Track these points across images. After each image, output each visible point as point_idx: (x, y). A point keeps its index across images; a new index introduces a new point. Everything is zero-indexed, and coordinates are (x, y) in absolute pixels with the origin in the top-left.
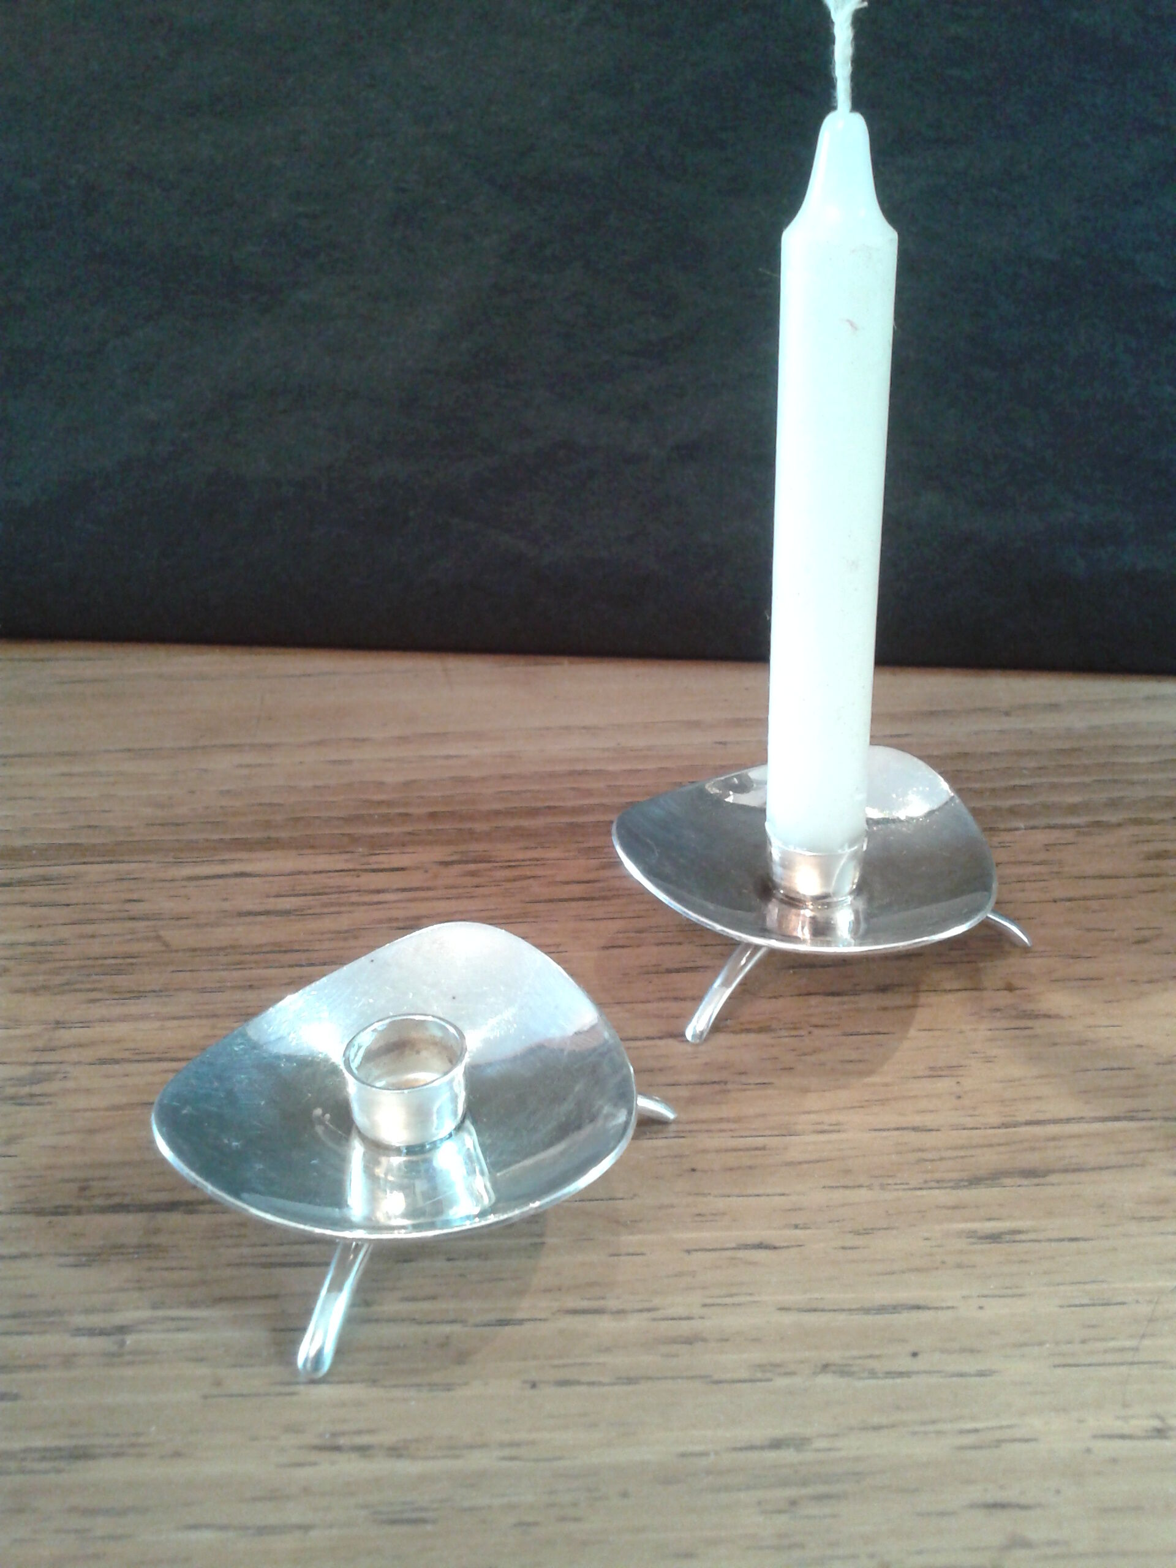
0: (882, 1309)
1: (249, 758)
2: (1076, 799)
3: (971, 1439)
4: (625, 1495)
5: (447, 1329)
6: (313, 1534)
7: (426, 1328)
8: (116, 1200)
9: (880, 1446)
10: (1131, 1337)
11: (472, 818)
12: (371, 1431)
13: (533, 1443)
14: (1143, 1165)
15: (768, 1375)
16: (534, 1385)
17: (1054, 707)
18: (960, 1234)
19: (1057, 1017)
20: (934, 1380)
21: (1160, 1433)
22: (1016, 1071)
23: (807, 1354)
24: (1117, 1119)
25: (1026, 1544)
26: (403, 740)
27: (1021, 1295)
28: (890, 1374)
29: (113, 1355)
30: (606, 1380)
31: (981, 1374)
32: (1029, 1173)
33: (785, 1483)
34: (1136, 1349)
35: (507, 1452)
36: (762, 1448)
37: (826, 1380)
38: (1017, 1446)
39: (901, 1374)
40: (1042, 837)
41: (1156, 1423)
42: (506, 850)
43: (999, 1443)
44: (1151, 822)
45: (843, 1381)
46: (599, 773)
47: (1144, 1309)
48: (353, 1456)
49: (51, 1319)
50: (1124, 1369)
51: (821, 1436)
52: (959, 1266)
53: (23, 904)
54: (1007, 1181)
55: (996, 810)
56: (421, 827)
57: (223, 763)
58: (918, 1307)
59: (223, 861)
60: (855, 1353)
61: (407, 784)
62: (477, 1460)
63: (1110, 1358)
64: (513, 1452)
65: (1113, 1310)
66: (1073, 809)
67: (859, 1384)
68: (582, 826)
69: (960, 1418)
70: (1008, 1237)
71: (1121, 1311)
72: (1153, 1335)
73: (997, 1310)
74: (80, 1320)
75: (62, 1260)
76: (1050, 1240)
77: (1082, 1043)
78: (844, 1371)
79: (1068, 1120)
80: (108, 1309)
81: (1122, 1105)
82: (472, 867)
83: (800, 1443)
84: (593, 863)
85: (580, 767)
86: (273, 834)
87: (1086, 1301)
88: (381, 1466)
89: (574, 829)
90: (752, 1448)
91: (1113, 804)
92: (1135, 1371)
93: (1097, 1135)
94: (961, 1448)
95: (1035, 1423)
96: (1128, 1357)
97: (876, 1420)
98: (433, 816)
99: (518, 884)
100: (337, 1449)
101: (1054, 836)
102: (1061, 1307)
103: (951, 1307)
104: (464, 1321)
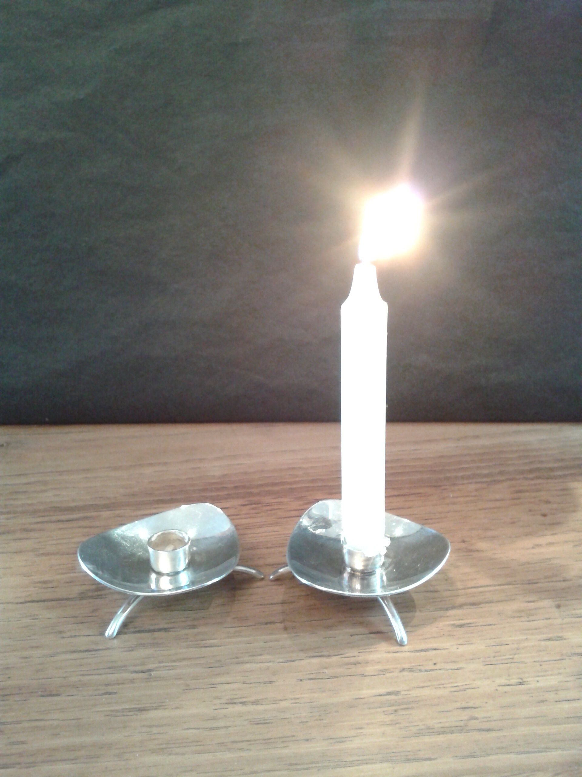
0: (422, 651)
2: (485, 471)
3: (455, 689)
4: (337, 712)
5: (268, 664)
6: (230, 729)
7: (260, 664)
8: (139, 629)
9: (425, 692)
10: (510, 655)
12: (245, 697)
13: (303, 698)
14: (514, 600)
15: (384, 673)
16: (301, 680)
17: (477, 437)
18: (449, 625)
20: (442, 671)
21: (521, 683)
23: (396, 666)
25: (476, 718)
26: (219, 459)
27: (471, 644)
28: (426, 671)
29: (148, 679)
30: (326, 677)
31: (459, 669)
33: (393, 705)
34: (513, 658)
35: (293, 701)
36: (384, 695)
37: (405, 673)
38: (472, 690)
39: (430, 670)
41: (519, 680)
44: (515, 479)
45: (410, 674)
46: (300, 468)
47: (514, 646)
48: (240, 705)
49: (123, 668)
50: (508, 665)
51: (404, 691)
52: (449, 636)
53: (79, 527)
54: (466, 607)
56: (232, 492)
58: (435, 649)
60: (414, 665)
61: (224, 476)
62: (283, 704)
63: (503, 662)
64: (297, 701)
65: (503, 647)
66: (485, 476)
67: (415, 674)
69: (452, 683)
70: (467, 625)
71: (507, 647)
72: (518, 654)
74: (133, 668)
75: (123, 650)
76: (481, 626)
77: (492, 559)
78: (410, 670)
79: (487, 586)
80: (143, 664)
81: (507, 580)
82: (254, 506)
83: (397, 693)
85: (292, 466)
87: (494, 644)
88: (251, 708)
90: (380, 695)
91: (500, 473)
92: (513, 665)
93: (497, 590)
94: (453, 692)
95: (478, 683)
96: (509, 661)
97: (422, 685)
100: (235, 703)
102: (486, 646)
103: (446, 649)
104: (273, 662)
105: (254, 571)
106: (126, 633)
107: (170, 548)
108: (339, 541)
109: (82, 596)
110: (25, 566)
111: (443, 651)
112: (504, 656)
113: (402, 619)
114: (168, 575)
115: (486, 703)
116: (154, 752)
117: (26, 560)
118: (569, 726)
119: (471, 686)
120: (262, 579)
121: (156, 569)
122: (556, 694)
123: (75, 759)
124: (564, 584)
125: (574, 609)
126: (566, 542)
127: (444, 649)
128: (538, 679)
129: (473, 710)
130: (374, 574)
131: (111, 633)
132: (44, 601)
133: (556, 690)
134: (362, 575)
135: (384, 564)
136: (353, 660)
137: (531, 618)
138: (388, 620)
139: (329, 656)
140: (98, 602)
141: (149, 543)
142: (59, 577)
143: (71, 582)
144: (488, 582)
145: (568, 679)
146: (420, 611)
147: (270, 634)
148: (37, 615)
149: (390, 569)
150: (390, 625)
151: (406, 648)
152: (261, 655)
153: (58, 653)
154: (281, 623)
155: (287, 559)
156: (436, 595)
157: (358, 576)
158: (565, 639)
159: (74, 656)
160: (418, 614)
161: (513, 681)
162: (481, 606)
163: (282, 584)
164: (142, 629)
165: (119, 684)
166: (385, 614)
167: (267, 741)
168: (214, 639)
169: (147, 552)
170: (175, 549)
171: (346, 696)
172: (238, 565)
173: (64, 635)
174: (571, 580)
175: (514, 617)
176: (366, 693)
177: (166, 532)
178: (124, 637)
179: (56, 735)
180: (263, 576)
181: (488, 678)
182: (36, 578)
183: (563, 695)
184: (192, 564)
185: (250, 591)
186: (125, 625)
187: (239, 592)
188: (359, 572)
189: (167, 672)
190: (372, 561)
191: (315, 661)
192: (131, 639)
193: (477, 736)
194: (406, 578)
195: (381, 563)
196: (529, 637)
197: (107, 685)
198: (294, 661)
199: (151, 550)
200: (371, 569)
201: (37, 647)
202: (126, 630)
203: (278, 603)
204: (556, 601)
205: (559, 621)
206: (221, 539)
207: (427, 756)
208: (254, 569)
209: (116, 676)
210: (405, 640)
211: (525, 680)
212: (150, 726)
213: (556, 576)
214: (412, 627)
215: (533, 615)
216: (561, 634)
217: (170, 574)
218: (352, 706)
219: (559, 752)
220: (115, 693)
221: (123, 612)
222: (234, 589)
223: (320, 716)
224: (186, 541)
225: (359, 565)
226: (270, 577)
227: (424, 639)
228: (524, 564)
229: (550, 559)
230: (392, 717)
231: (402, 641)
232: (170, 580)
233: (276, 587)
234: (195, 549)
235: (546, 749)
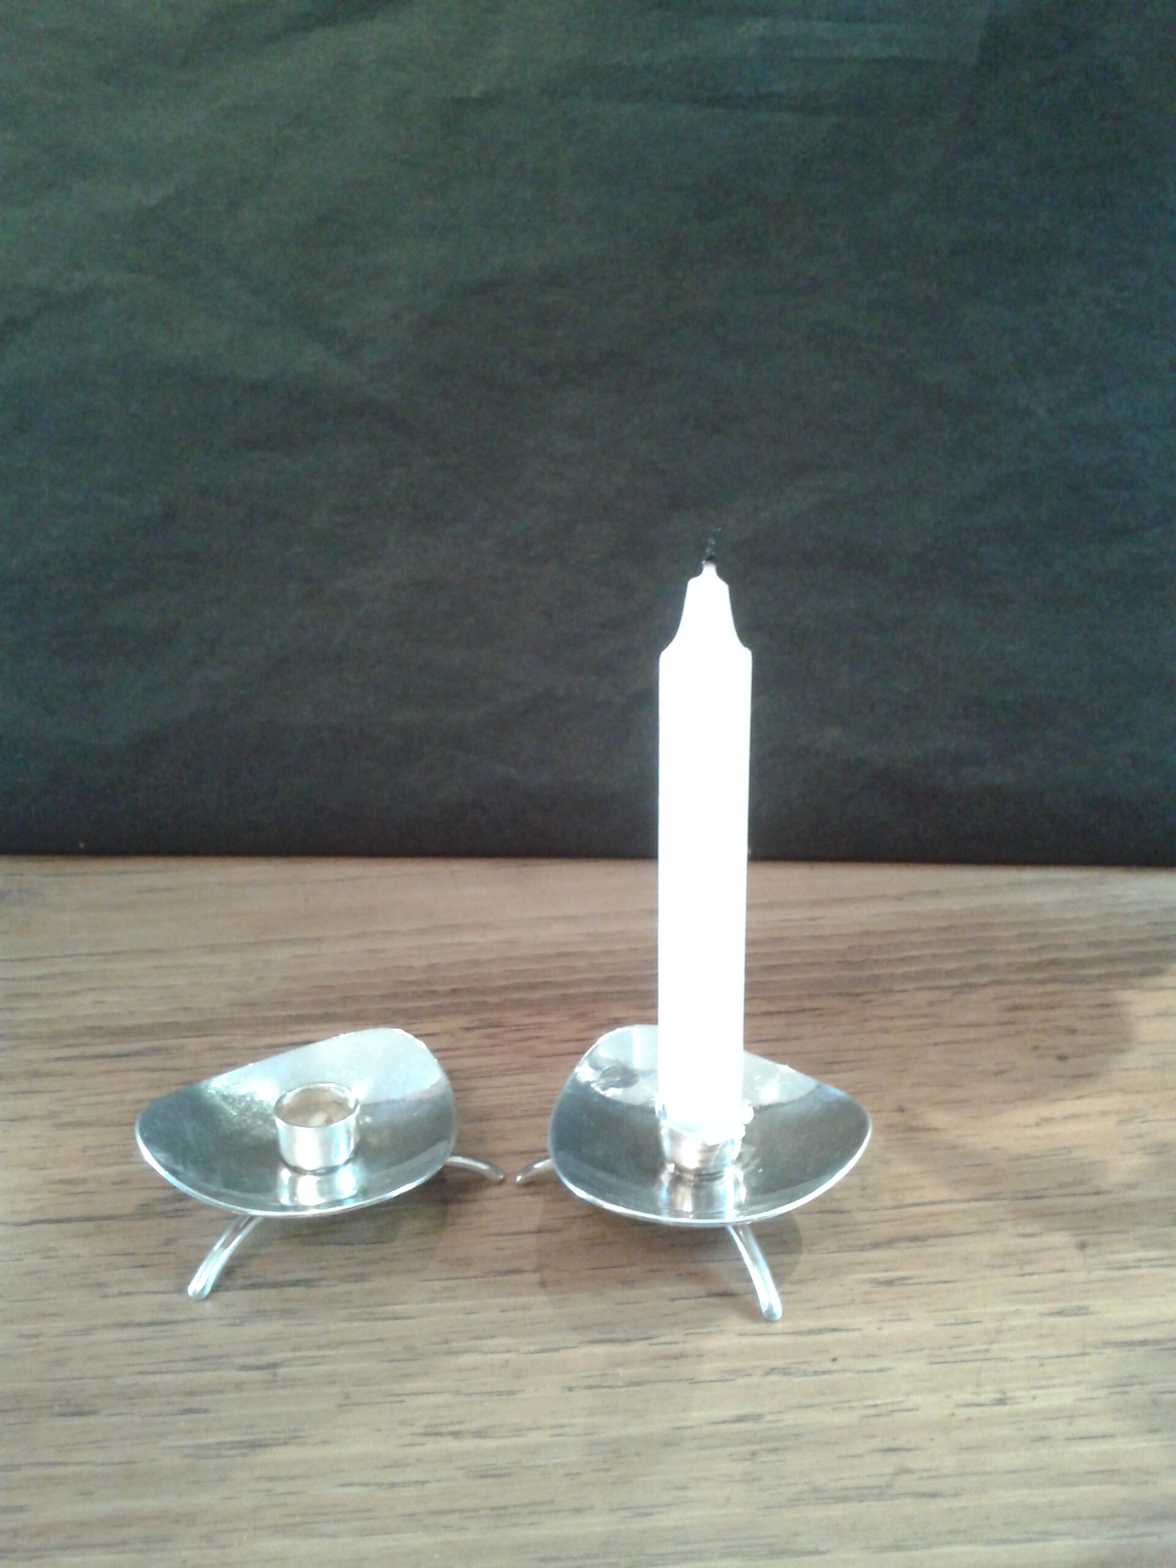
0: (811, 1332)
1: (300, 950)
2: (951, 965)
3: (872, 1411)
4: (638, 1454)
5: (506, 1356)
6: (428, 1486)
7: (490, 1356)
8: (253, 1281)
9: (812, 1417)
10: (984, 1343)
11: (483, 992)
12: (460, 1422)
13: (572, 1425)
14: (996, 1231)
15: (733, 1377)
16: (570, 1389)
17: (936, 893)
18: (864, 1282)
19: (936, 1129)
20: (849, 1375)
21: (1001, 1402)
22: (905, 1169)
23: (759, 1363)
24: (977, 1200)
25: (909, 1471)
26: (423, 931)
27: (907, 1320)
28: (816, 1373)
29: (271, 1382)
30: (620, 1384)
31: (880, 1370)
32: (914, 1239)
33: (748, 1442)
34: (987, 1351)
35: (553, 1432)
36: (731, 1422)
37: (774, 1378)
38: (905, 1414)
39: (824, 1373)
40: (925, 996)
41: (998, 1396)
42: (513, 1017)
43: (892, 1412)
44: (1009, 983)
45: (785, 1379)
46: (583, 954)
47: (991, 1325)
48: (450, 1438)
49: (220, 1361)
50: (979, 1364)
51: (770, 1413)
52: (865, 1302)
54: (899, 1245)
55: (892, 975)
56: (447, 1001)
57: (281, 955)
58: (836, 1330)
59: (293, 1033)
60: (792, 1361)
61: (432, 967)
62: (534, 1437)
63: (967, 1357)
64: (560, 1431)
65: (969, 1327)
66: (949, 974)
67: (796, 1380)
68: (573, 996)
69: (866, 1398)
70: (899, 1282)
71: (977, 1327)
72: (999, 1341)
73: (890, 1330)
74: (241, 1361)
75: (222, 1322)
76: (928, 1283)
77: (954, 1147)
78: (785, 1372)
79: (943, 1202)
80: (261, 1352)
81: (982, 1190)
82: (489, 1031)
83: (757, 1418)
84: (583, 1025)
85: (567, 949)
86: (331, 1010)
87: (952, 1321)
88: (470, 1444)
89: (566, 999)
90: (724, 1422)
91: (980, 969)
92: (987, 1364)
93: (963, 1211)
94: (867, 1416)
95: (916, 1400)
96: (981, 1356)
97: (808, 1401)
98: (454, 992)
99: (529, 1043)
100: (438, 1434)
101: (934, 995)
102: (937, 1326)
103: (859, 1329)
104: (517, 1351)
105: (483, 1167)
106: (228, 1289)
107: (319, 1119)
108: (652, 1111)
109: (145, 1212)
110: (33, 1148)
111: (851, 1334)
112: (970, 1345)
113: (772, 1267)
114: (314, 1173)
115: (932, 1440)
116: (278, 1530)
117: (35, 1137)
118: (1091, 1488)
119: (902, 1406)
120: (501, 1183)
121: (291, 1162)
122: (1070, 1424)
123: (124, 1543)
124: (1093, 1201)
125: (1113, 1253)
126: (1104, 1114)
127: (854, 1330)
128: (1033, 1393)
129: (904, 1454)
130: (721, 1177)
131: (198, 1289)
132: (69, 1220)
133: (1070, 1416)
134: (696, 1178)
135: (740, 1158)
136: (674, 1349)
137: (1029, 1269)
138: (745, 1270)
139: (627, 1341)
140: (174, 1223)
141: (278, 1109)
142: (100, 1171)
143: (122, 1182)
144: (944, 1193)
145: (1094, 1394)
146: (810, 1252)
147: (511, 1295)
148: (55, 1249)
149: (751, 1168)
150: (750, 1280)
151: (778, 1327)
152: (493, 1337)
153: (95, 1328)
154: (535, 1271)
155: (549, 1143)
156: (841, 1218)
157: (690, 1181)
158: (1092, 1313)
159: (126, 1334)
160: (804, 1257)
161: (984, 1398)
162: (928, 1242)
163: (539, 1193)
164: (260, 1281)
165: (212, 1392)
166: (740, 1259)
167: (499, 1512)
168: (401, 1303)
169: (274, 1125)
170: (329, 1122)
171: (658, 1424)
172: (454, 1154)
173: (107, 1291)
174: (1109, 1192)
175: (993, 1267)
176: (695, 1416)
177: (312, 1087)
178: (226, 1296)
179: (87, 1495)
180: (501, 1177)
181: (935, 1390)
182: (55, 1173)
183: (1083, 1425)
184: (363, 1152)
185: (475, 1207)
186: (228, 1272)
187: (453, 1208)
188: (691, 1174)
189: (307, 1368)
190: (717, 1153)
191: (599, 1350)
192: (239, 1299)
193: (910, 1506)
194: (784, 1187)
195: (735, 1156)
196: (1023, 1308)
197: (191, 1394)
198: (557, 1350)
199: (280, 1123)
200: (715, 1167)
201: (54, 1315)
202: (228, 1283)
203: (532, 1233)
204: (1077, 1235)
205: (1083, 1276)
206: (420, 1103)
207: (811, 1547)
208: (485, 1162)
209: (208, 1375)
210: (778, 1311)
211: (1010, 1394)
212: (271, 1479)
213: (1081, 1183)
214: (793, 1283)
215: (1030, 1263)
216: (1082, 1304)
217: (319, 1171)
218: (670, 1442)
219: (1071, 1542)
220: (206, 1411)
221: (225, 1245)
222: (445, 1202)
223: (605, 1462)
224: (351, 1105)
225: (691, 1160)
226: (515, 1179)
227: (815, 1309)
228: (1017, 1159)
229: (1069, 1149)
230: (746, 1465)
231: (770, 1312)
232: (319, 1182)
233: (528, 1198)
234: (368, 1119)
235: (1047, 1535)
